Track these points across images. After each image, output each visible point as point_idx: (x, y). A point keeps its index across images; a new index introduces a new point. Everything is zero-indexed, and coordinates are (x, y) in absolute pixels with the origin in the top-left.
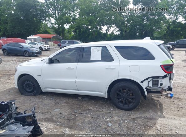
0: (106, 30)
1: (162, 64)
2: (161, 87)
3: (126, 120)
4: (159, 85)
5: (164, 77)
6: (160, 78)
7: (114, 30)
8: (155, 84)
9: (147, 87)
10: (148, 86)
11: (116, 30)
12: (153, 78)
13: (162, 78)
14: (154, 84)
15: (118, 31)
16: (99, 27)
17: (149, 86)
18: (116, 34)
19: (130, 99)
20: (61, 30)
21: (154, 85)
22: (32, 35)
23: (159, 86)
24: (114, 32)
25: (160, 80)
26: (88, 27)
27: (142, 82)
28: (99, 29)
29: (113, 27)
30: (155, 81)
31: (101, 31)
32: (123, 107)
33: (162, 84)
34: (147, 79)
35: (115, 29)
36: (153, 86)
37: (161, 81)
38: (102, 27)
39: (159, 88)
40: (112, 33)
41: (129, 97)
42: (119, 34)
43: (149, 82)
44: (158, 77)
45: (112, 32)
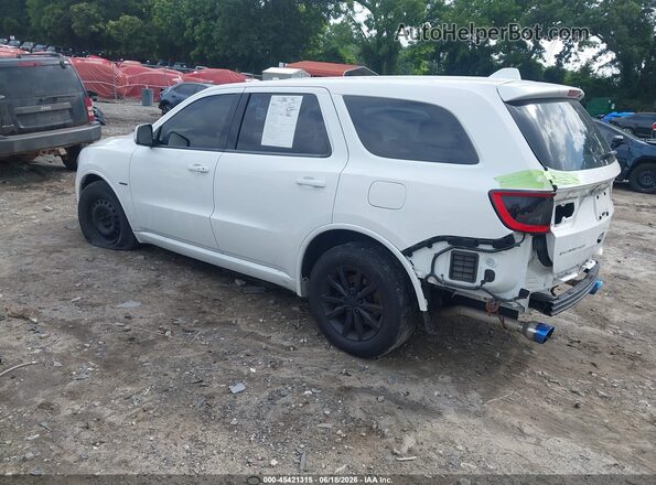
0: (559, 57)
1: (498, 187)
2: (487, 285)
3: (311, 387)
4: (480, 276)
5: (503, 244)
6: (481, 247)
7: (595, 58)
8: (461, 270)
9: (427, 277)
10: (432, 273)
11: (603, 57)
12: (455, 241)
13: (490, 248)
14: (455, 269)
15: (613, 62)
16: (530, 43)
17: (438, 273)
18: (600, 73)
19: (365, 314)
20: (384, 49)
21: (455, 274)
22: (281, 64)
23: (478, 283)
24: (595, 67)
25: (482, 258)
26: (487, 42)
27: (408, 252)
28: (533, 52)
29: (594, 45)
30: (465, 256)
31: (540, 61)
32: (342, 339)
33: (490, 276)
34: (429, 243)
35: (600, 54)
36: (451, 276)
37: (489, 262)
38: (544, 43)
39: (477, 288)
40: (586, 69)
41: (365, 304)
42: (614, 76)
43: (436, 256)
44: (474, 243)
45: (587, 65)
